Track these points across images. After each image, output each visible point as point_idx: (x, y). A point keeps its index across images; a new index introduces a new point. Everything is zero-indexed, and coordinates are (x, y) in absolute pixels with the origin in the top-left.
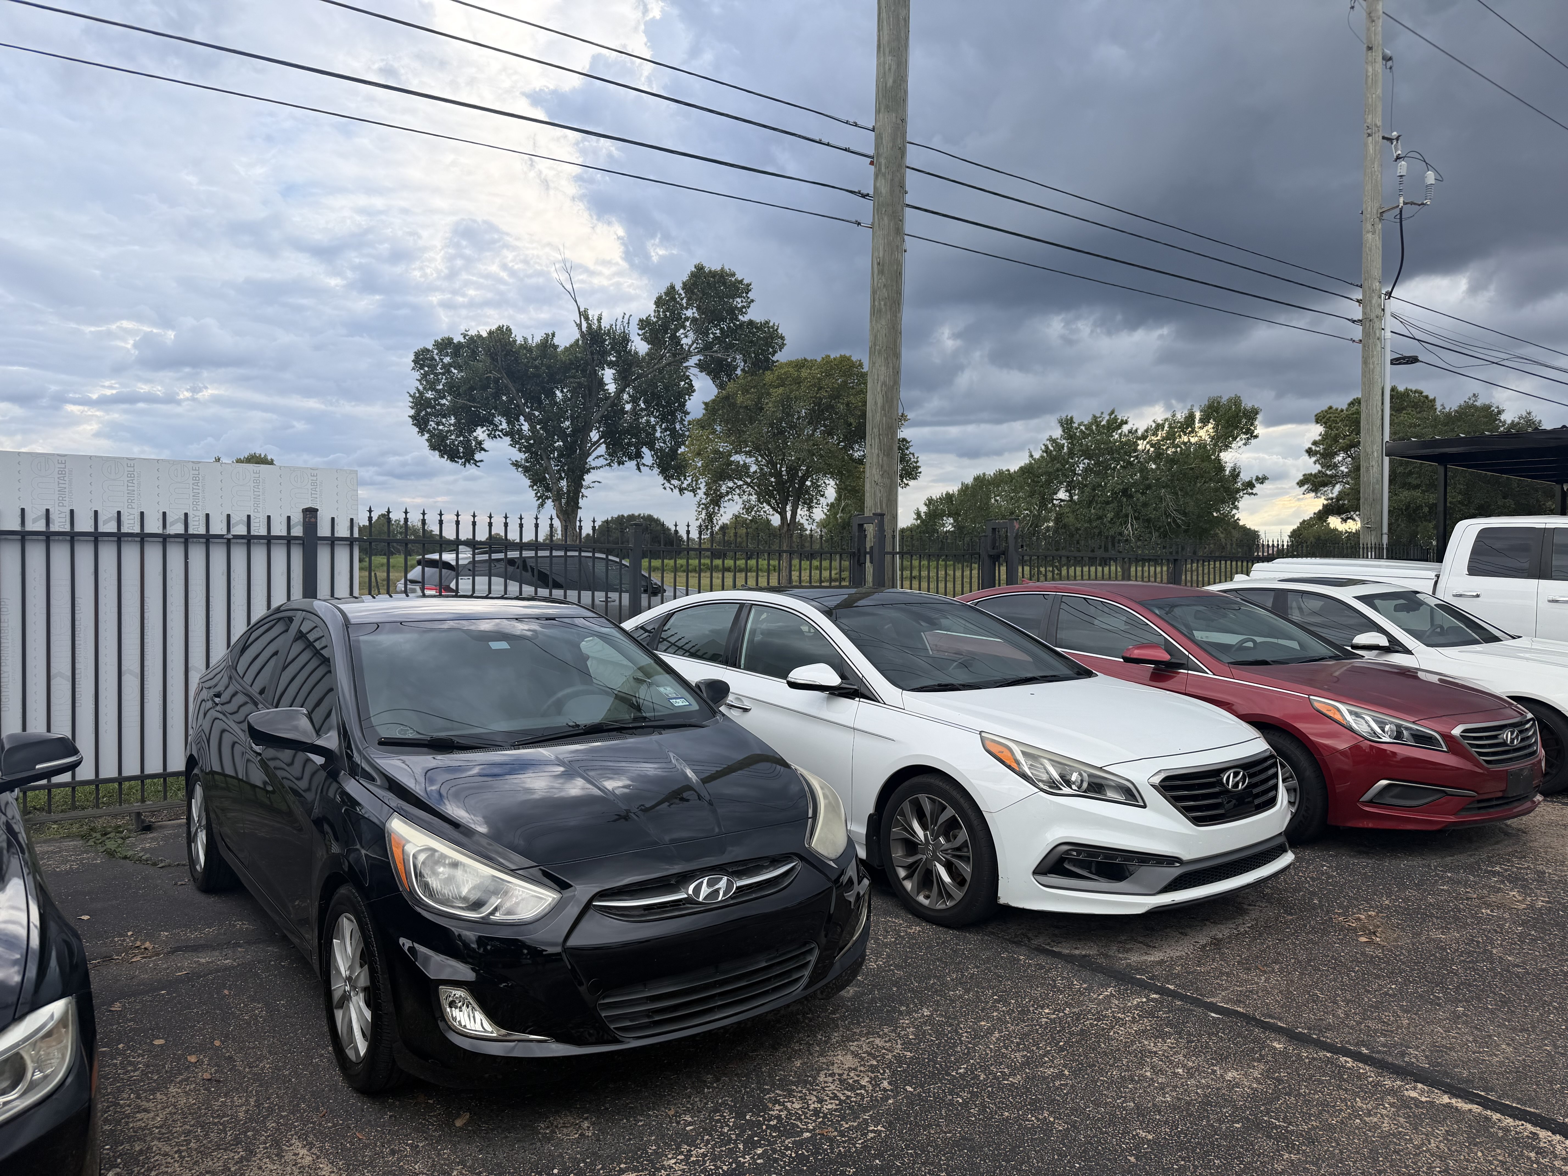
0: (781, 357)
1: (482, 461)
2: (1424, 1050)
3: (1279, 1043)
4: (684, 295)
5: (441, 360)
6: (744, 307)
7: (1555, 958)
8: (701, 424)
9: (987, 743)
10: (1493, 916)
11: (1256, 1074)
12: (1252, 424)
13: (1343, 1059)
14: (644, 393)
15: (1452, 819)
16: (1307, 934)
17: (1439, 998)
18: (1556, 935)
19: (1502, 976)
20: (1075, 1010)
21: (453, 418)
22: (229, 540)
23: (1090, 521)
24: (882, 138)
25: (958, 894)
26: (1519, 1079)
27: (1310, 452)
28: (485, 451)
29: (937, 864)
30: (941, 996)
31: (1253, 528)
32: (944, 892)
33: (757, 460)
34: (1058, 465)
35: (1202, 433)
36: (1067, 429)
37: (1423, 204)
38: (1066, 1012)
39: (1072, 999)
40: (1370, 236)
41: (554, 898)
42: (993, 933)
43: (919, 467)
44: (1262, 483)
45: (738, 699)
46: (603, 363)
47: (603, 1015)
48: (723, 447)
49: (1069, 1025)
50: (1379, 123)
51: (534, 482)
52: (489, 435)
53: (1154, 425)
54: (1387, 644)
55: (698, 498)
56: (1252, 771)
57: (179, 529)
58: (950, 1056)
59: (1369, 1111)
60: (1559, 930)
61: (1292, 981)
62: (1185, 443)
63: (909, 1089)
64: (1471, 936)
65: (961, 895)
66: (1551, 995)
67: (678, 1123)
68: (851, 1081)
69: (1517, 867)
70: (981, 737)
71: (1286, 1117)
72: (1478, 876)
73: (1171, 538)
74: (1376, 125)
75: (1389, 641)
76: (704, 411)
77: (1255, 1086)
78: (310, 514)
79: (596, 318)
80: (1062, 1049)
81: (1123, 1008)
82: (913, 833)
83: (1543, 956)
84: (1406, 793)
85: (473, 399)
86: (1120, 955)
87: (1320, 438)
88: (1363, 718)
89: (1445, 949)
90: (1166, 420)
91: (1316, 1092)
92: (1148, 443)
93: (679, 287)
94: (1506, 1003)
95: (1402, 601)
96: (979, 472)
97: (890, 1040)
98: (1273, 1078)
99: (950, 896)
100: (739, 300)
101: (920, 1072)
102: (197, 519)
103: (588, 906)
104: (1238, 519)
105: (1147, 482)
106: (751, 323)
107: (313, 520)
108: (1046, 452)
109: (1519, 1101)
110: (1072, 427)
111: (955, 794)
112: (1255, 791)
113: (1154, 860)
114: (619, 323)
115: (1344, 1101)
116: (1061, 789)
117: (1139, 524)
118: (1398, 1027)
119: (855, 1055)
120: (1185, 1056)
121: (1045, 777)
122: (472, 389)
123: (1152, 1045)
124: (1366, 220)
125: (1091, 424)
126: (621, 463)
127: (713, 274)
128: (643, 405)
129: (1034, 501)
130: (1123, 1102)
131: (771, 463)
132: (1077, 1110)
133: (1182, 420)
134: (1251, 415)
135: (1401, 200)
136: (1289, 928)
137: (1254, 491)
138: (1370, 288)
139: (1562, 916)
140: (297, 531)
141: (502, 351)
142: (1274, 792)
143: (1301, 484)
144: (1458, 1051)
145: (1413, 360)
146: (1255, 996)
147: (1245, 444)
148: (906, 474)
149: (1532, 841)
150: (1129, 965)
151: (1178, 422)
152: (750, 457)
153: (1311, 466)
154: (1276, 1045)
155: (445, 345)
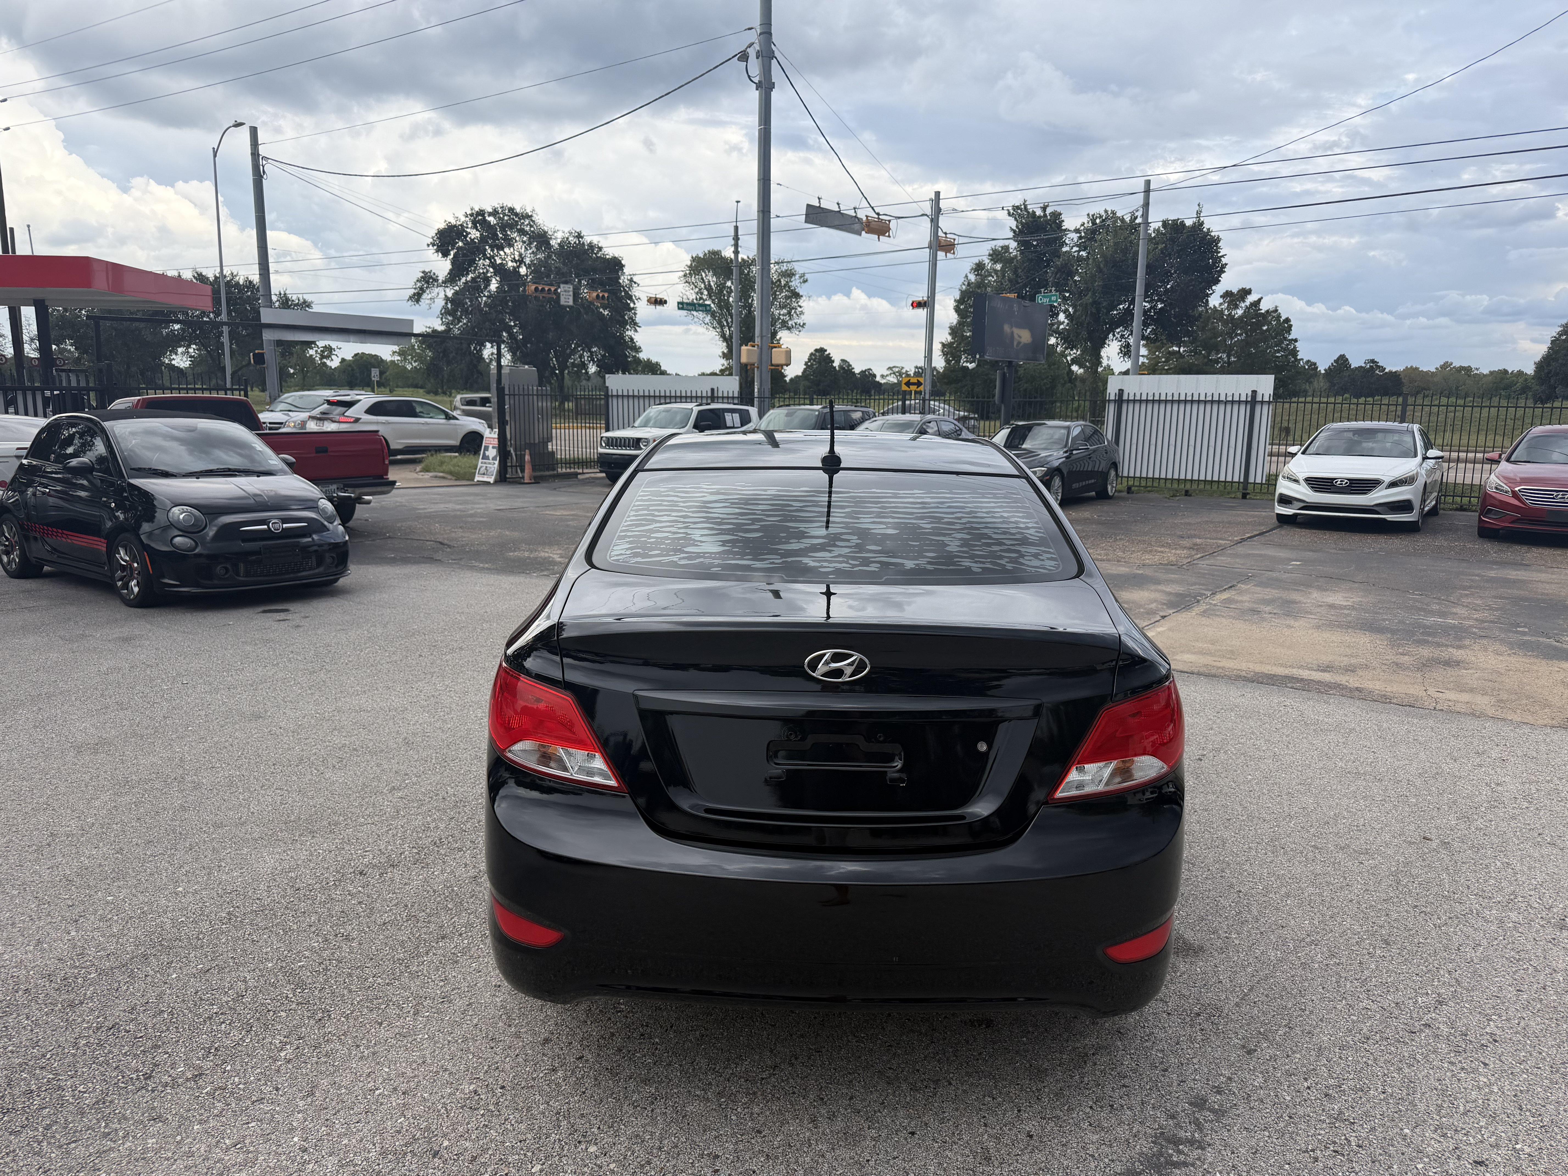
107: (1255, 394)
140: (1249, 399)
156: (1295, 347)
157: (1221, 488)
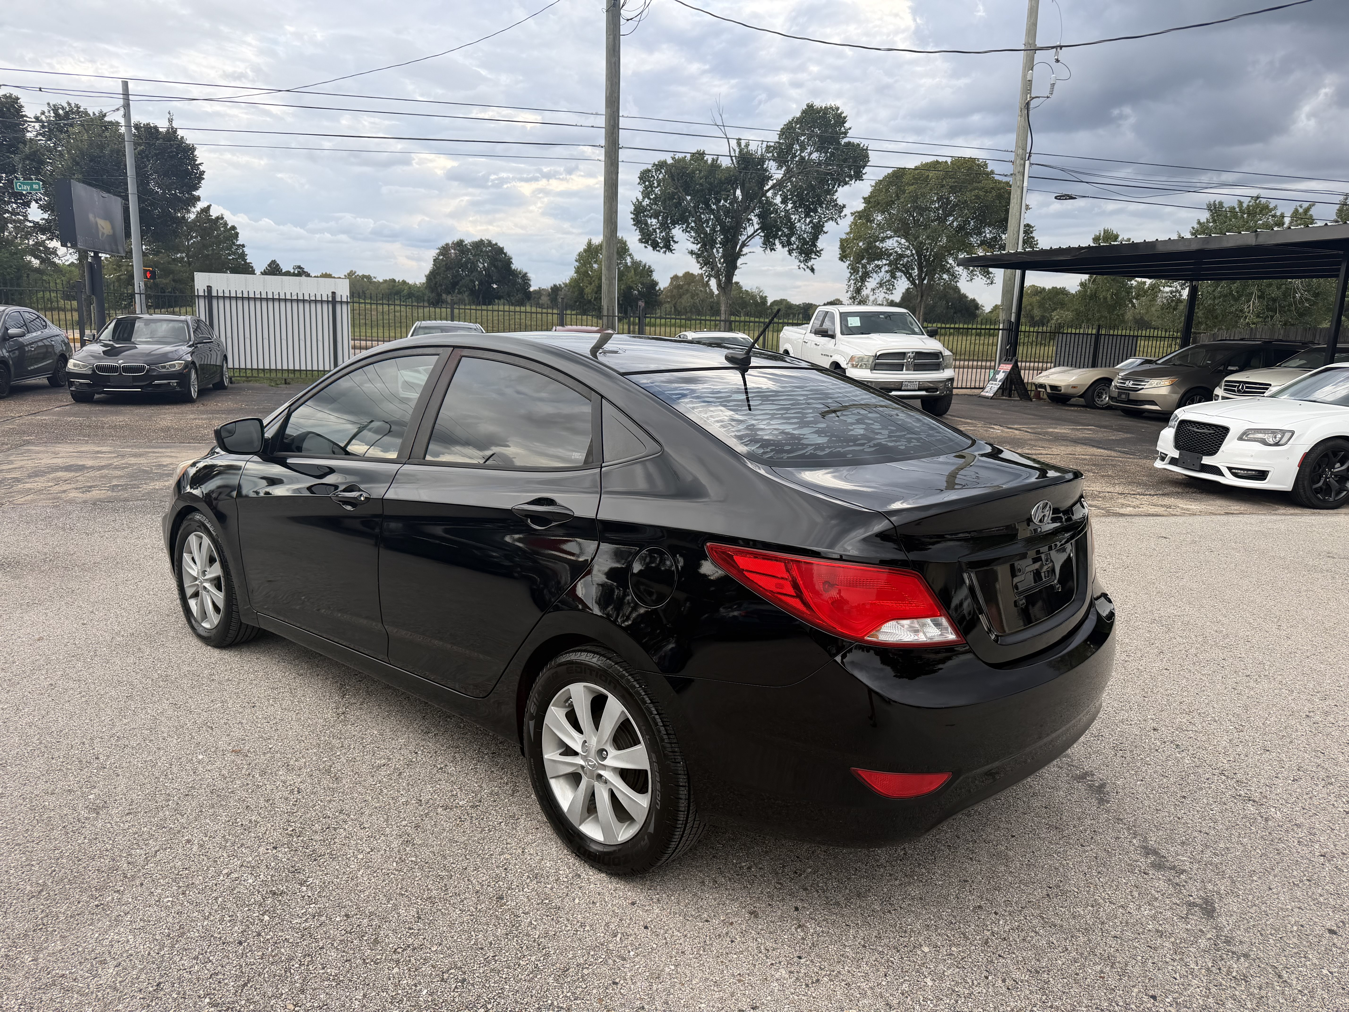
4: (799, 126)
5: (657, 177)
6: (844, 133)
8: (860, 215)
28: (677, 243)
52: (681, 231)
76: (865, 205)
79: (745, 145)
100: (841, 128)
106: (850, 144)
107: (334, 295)
126: (773, 249)
128: (791, 205)
140: (330, 299)
141: (679, 173)
155: (661, 166)
156: (243, 251)
157: (303, 376)
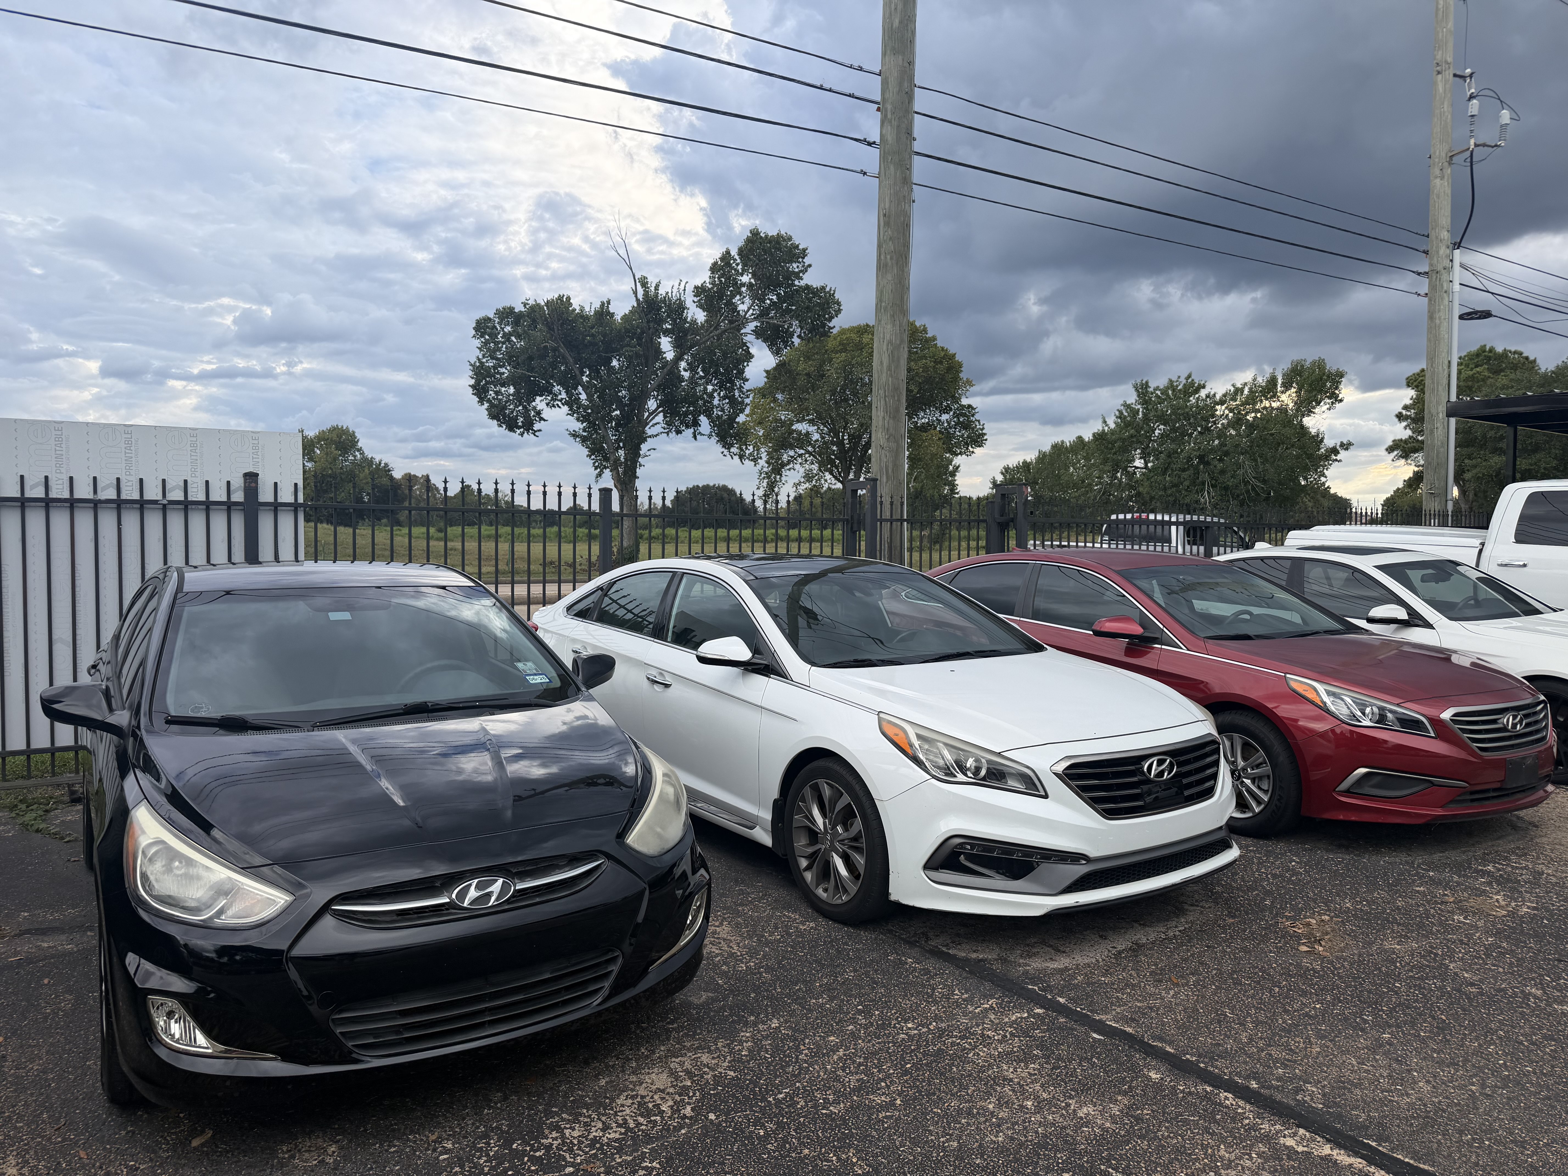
0: (838, 324)
1: (540, 430)
2: (1324, 1087)
3: (1158, 1071)
4: (739, 261)
5: (503, 329)
6: (801, 271)
7: (1520, 976)
8: (761, 392)
9: (884, 724)
10: (1465, 924)
11: (1115, 1110)
12: (1337, 388)
13: (1223, 1095)
14: (702, 361)
15: (1439, 812)
16: (1243, 940)
17: (1366, 1021)
18: (1531, 947)
19: (1450, 997)
20: (943, 1025)
21: (512, 387)
22: (164, 505)
23: (1165, 489)
24: (888, 83)
25: (853, 889)
26: (1424, 1126)
27: (1400, 417)
28: (545, 420)
29: (834, 855)
30: (800, 1004)
31: (1344, 496)
32: (840, 886)
33: (819, 428)
34: (1132, 431)
35: (1284, 397)
36: (1143, 393)
37: (1496, 146)
38: (932, 1027)
39: (944, 1012)
40: (1438, 181)
41: (286, 901)
42: (890, 931)
43: (985, 434)
44: (1347, 449)
45: (661, 674)
46: (659, 331)
47: (338, 1031)
48: (783, 416)
49: (927, 1043)
50: (1449, 60)
51: (592, 452)
52: (547, 404)
53: (1232, 389)
54: (1406, 617)
55: (759, 467)
56: (1182, 759)
57: (111, 494)
58: (776, 1077)
59: (1230, 1161)
60: (1536, 943)
61: (1203, 997)
62: (1265, 408)
63: (712, 1116)
64: (1431, 947)
65: (856, 889)
66: (1500, 1021)
67: (434, 1150)
68: (650, 1105)
69: (1512, 867)
70: (880, 719)
71: (1128, 1166)
72: (1464, 876)
73: (1249, 506)
74: (1447, 62)
75: (1409, 614)
76: (766, 380)
77: (1108, 1125)
78: (251, 478)
79: (654, 285)
80: (906, 1072)
81: (997, 1024)
82: (813, 821)
83: (1506, 974)
84: (1387, 782)
85: (531, 369)
86: (1021, 961)
87: (1411, 402)
88: (1343, 700)
89: (1393, 962)
90: (1245, 384)
91: (1176, 1135)
92: (1226, 408)
93: (734, 252)
94: (1443, 1029)
95: (1430, 571)
96: (1057, 439)
97: (718, 1057)
98: (1132, 1116)
99: (845, 891)
100: (795, 265)
101: (733, 1095)
102: (130, 484)
103: (325, 909)
104: (1328, 487)
105: (1225, 448)
106: (807, 287)
107: (253, 485)
108: (1120, 418)
109: (1415, 1156)
110: (1147, 392)
111: (850, 779)
112: (1185, 781)
113: (1056, 856)
114: (675, 290)
115: (1204, 1148)
116: (955, 776)
117: (1216, 492)
118: (1306, 1056)
119: (672, 1073)
120: (1042, 1086)
121: (941, 762)
122: (531, 358)
123: (1011, 1070)
124: (1434, 164)
125: (1167, 388)
126: (679, 432)
127: (768, 240)
128: (701, 374)
129: (1106, 468)
130: (947, 1141)
131: (834, 431)
132: (888, 1149)
133: (1264, 384)
134: (1337, 378)
135: (1472, 142)
136: (1225, 933)
137: (1338, 458)
138: (1437, 238)
139: (1546, 926)
140: (238, 496)
141: (559, 320)
142: (1212, 782)
143: (1390, 450)
144: (1366, 1088)
145: (1486, 315)
146: (1153, 1014)
147: (1329, 409)
148: (971, 442)
149: (1541, 836)
150: (1026, 973)
151: (1259, 386)
152: (813, 425)
153: (1402, 432)
154: (1154, 1075)
155: (506, 314)
